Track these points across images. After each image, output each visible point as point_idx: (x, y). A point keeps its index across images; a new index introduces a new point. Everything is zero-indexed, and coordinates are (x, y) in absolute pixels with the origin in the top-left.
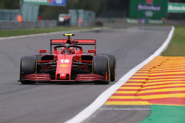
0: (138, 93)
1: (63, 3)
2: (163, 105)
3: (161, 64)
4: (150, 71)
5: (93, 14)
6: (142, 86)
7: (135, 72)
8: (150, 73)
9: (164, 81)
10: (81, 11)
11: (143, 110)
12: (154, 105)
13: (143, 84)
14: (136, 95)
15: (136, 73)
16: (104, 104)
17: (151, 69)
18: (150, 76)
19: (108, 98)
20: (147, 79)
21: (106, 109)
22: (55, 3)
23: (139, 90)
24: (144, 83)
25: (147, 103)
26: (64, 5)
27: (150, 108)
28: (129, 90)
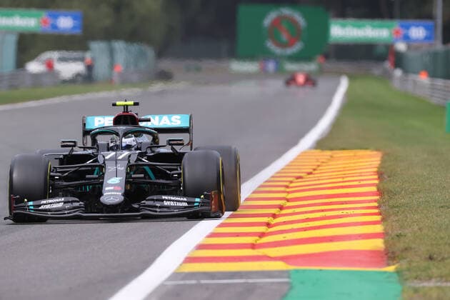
0: (258, 242)
1: (74, 28)
2: (321, 270)
3: (314, 170)
4: (287, 187)
5: (150, 53)
6: (268, 225)
7: (251, 191)
8: (288, 192)
9: (323, 211)
10: (119, 46)
11: (272, 283)
12: (297, 271)
13: (271, 218)
14: (253, 246)
15: (254, 192)
16: (177, 269)
17: (291, 182)
18: (288, 200)
19: (185, 255)
20: (281, 208)
21: (182, 282)
22: (55, 27)
23: (262, 235)
24: (274, 216)
25: (280, 266)
26: (78, 32)
27: (289, 277)
28: (238, 235)
